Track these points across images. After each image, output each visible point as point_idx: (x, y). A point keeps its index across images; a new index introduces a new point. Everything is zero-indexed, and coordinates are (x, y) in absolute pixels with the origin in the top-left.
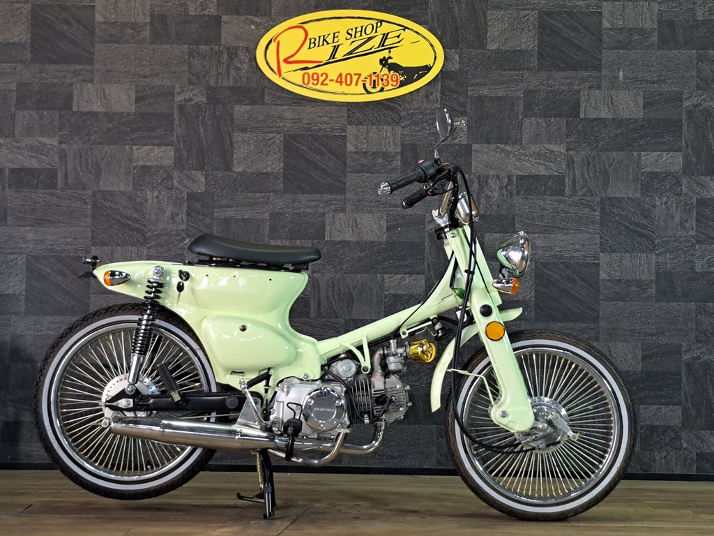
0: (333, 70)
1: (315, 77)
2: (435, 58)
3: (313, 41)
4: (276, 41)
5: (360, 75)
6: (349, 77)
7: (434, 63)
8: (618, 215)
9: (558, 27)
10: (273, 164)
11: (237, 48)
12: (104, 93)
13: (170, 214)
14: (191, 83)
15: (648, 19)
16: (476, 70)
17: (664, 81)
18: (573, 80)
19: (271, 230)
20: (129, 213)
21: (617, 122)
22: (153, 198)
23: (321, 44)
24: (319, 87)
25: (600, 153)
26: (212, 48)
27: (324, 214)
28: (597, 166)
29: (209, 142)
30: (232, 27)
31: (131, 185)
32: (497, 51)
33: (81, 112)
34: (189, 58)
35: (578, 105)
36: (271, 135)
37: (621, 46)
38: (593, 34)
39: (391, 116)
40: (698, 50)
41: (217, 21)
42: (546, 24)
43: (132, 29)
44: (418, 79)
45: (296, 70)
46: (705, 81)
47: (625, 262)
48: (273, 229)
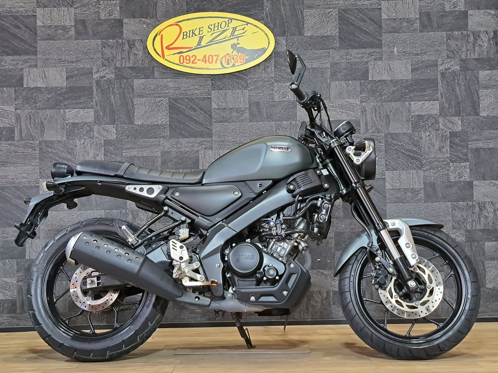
0: (199, 53)
1: (188, 58)
2: (269, 43)
3: (185, 33)
4: (161, 35)
5: (218, 56)
6: (211, 57)
7: (268, 46)
8: (397, 145)
9: (352, 19)
10: (162, 118)
11: (134, 41)
12: (45, 74)
13: (92, 155)
14: (104, 65)
15: (412, 12)
16: (297, 50)
17: (425, 53)
18: (364, 55)
19: (162, 163)
20: (64, 155)
21: (394, 83)
22: (80, 144)
23: (191, 36)
24: (191, 65)
25: (383, 103)
26: (117, 41)
27: (199, 151)
28: (382, 113)
29: (118, 105)
30: (131, 26)
31: (65, 136)
32: (311, 37)
33: (30, 87)
34: (102, 49)
35: (367, 71)
36: (159, 99)
37: (394, 31)
38: (375, 23)
39: (241, 83)
40: (446, 31)
41: (120, 23)
42: (343, 18)
43: (62, 30)
44: (257, 58)
45: (174, 54)
46: (452, 52)
47: (402, 176)
48: (164, 163)
